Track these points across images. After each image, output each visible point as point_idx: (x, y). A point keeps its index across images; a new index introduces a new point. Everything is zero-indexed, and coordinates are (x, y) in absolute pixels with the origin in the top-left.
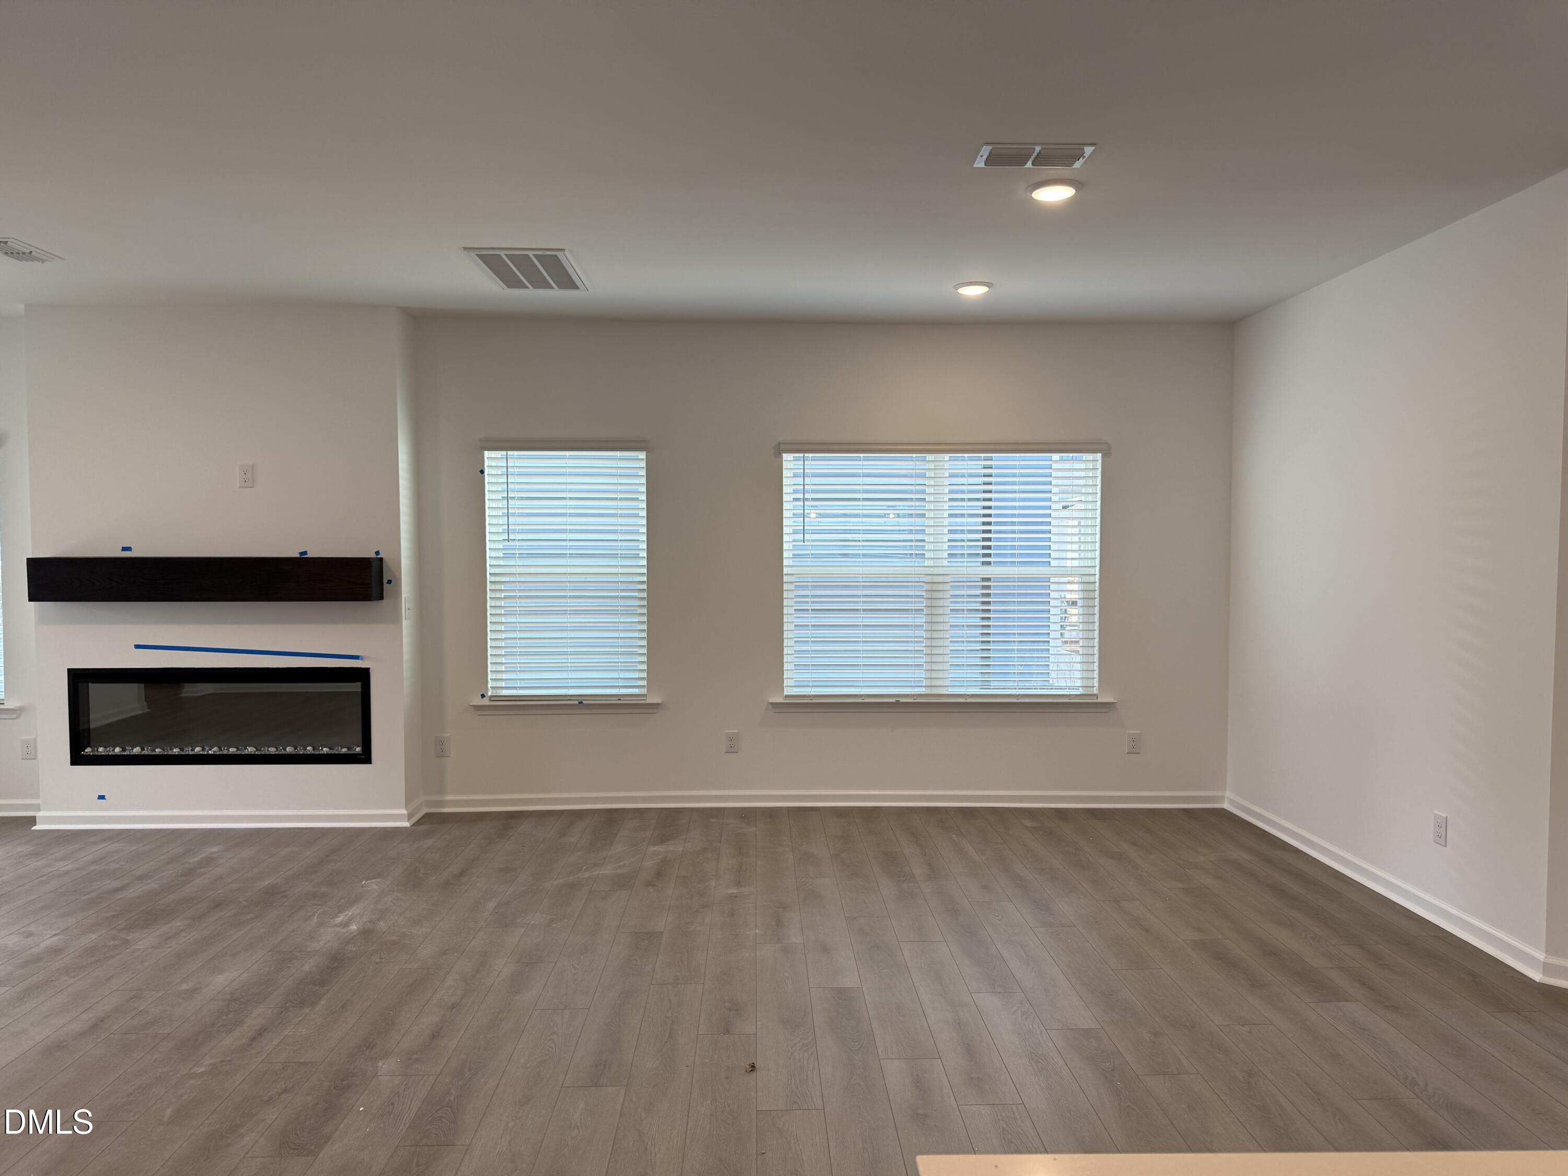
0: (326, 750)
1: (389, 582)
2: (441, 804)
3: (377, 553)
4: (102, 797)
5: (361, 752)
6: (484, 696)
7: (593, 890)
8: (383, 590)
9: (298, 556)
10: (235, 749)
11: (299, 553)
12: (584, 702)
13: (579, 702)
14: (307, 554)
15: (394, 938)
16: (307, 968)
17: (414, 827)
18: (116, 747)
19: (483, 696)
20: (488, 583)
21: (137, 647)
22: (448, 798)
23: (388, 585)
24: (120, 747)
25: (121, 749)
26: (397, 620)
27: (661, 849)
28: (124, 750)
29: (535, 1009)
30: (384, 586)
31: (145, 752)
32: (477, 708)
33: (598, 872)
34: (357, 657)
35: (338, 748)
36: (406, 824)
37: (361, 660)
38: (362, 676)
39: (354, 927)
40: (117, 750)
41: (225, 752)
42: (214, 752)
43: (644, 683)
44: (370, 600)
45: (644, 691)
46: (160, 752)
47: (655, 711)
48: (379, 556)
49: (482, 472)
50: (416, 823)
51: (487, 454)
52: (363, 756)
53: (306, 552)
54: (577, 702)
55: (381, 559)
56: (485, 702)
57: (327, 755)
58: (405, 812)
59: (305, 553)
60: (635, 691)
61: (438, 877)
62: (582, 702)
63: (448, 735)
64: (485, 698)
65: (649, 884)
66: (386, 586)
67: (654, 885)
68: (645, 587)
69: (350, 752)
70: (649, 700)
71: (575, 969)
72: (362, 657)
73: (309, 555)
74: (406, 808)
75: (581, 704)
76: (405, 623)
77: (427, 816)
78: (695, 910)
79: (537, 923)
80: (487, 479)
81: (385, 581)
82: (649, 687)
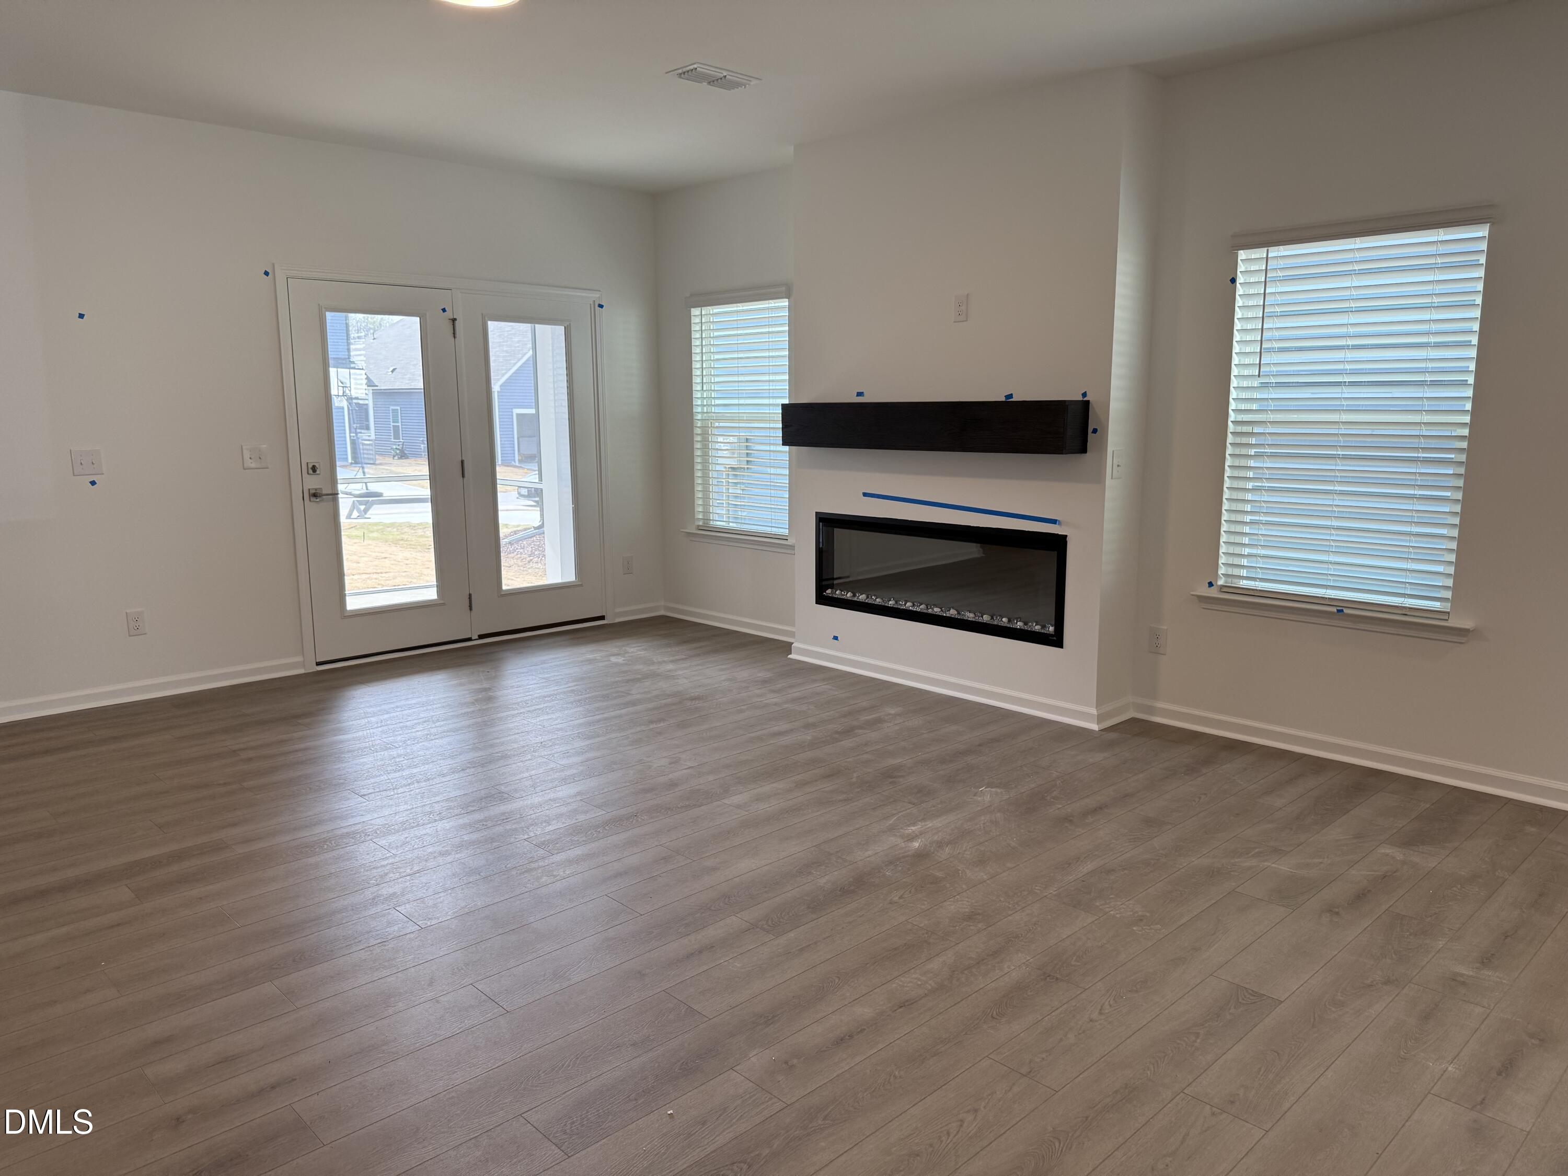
0: (1019, 625)
1: (1095, 431)
2: (1151, 710)
3: (1084, 395)
4: (836, 638)
5: (1053, 633)
6: (1213, 585)
7: (1237, 890)
8: (1087, 441)
9: (1004, 399)
10: (940, 610)
11: (1005, 396)
12: (1346, 611)
13: (1338, 611)
14: (1012, 398)
15: (939, 874)
16: (822, 881)
17: (1103, 733)
18: (849, 591)
19: (1211, 584)
20: (1230, 435)
21: (865, 495)
22: (1160, 705)
23: (1093, 434)
24: (852, 593)
25: (852, 594)
26: (1099, 478)
27: (1398, 854)
28: (854, 595)
29: (989, 1056)
30: (1089, 436)
31: (869, 601)
32: (1203, 599)
33: (1270, 864)
34: (1054, 522)
35: (1033, 624)
36: (1095, 727)
37: (1059, 524)
38: (1057, 544)
39: (916, 844)
40: (849, 594)
41: (930, 611)
42: (921, 609)
43: (1448, 594)
44: (1062, 454)
45: (1447, 607)
46: (879, 602)
47: (1463, 640)
48: (1085, 399)
49: (1233, 281)
50: (1111, 727)
51: (1242, 255)
52: (1055, 638)
53: (1012, 394)
54: (1334, 610)
55: (1088, 402)
56: (1213, 593)
57: (1020, 630)
58: (1094, 711)
59: (1011, 396)
60: (1436, 605)
61: (1064, 806)
62: (1342, 611)
63: (1166, 628)
64: (1212, 587)
65: (1331, 910)
66: (1091, 436)
67: (1337, 913)
68: (1464, 445)
69: (1042, 631)
70: (1454, 622)
71: (1100, 1013)
72: (1059, 521)
73: (1015, 399)
74: (1098, 706)
75: (1340, 613)
76: (1110, 483)
77: (1133, 721)
78: (1368, 982)
79: (1118, 916)
80: (1240, 290)
81: (1090, 430)
82: (1454, 601)
